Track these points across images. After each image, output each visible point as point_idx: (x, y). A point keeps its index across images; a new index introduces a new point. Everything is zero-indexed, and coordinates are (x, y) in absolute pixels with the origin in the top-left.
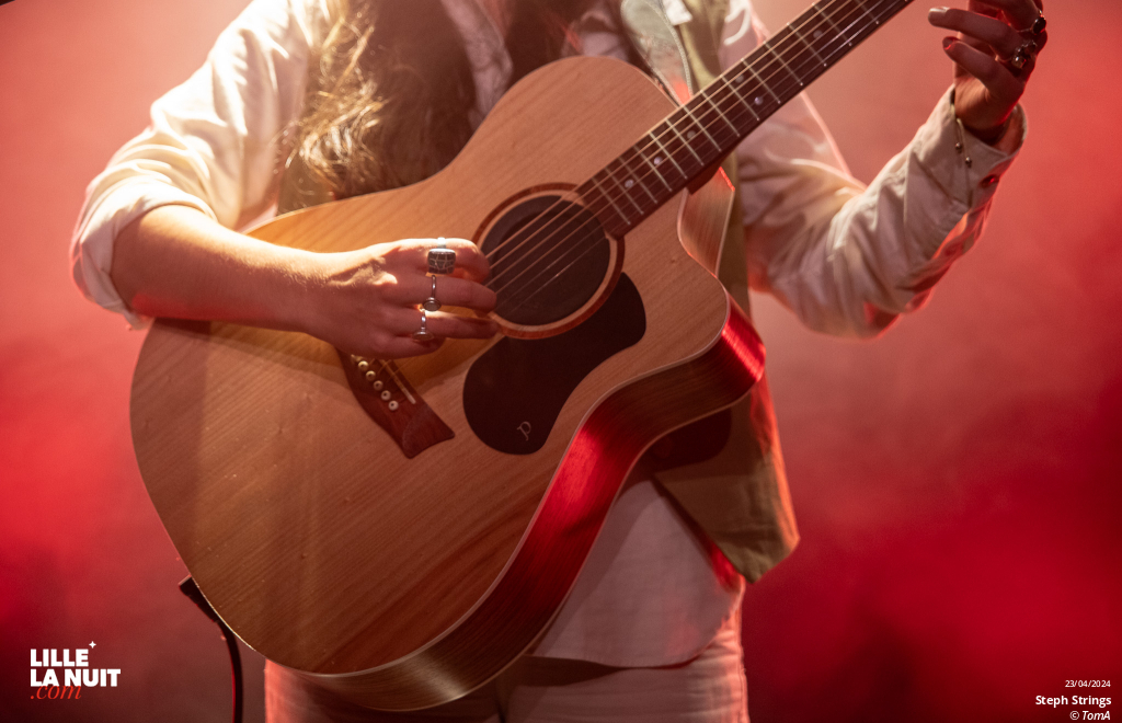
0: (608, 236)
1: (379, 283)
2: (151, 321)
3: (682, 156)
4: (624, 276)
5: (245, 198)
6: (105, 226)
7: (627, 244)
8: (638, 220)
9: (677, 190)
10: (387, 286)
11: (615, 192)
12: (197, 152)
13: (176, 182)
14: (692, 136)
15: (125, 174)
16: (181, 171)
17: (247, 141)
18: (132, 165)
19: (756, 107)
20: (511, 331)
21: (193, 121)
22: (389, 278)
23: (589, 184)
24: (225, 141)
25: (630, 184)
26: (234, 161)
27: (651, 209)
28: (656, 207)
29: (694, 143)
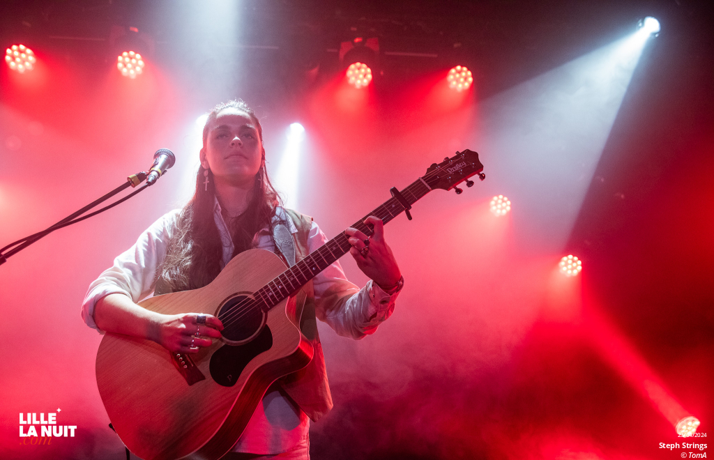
0: (262, 311)
1: (179, 327)
2: (105, 332)
3: (288, 286)
4: (267, 325)
5: (143, 289)
6: (91, 300)
7: (268, 315)
8: (272, 306)
9: (286, 297)
10: (182, 329)
11: (265, 297)
12: (127, 274)
13: (119, 284)
14: (292, 279)
15: (102, 281)
16: (120, 280)
17: (144, 269)
18: (104, 278)
19: (313, 271)
20: (227, 342)
21: (127, 263)
22: (183, 326)
23: (257, 293)
24: (137, 270)
25: (270, 294)
26: (139, 276)
27: (277, 303)
28: (279, 302)
29: (292, 282)
